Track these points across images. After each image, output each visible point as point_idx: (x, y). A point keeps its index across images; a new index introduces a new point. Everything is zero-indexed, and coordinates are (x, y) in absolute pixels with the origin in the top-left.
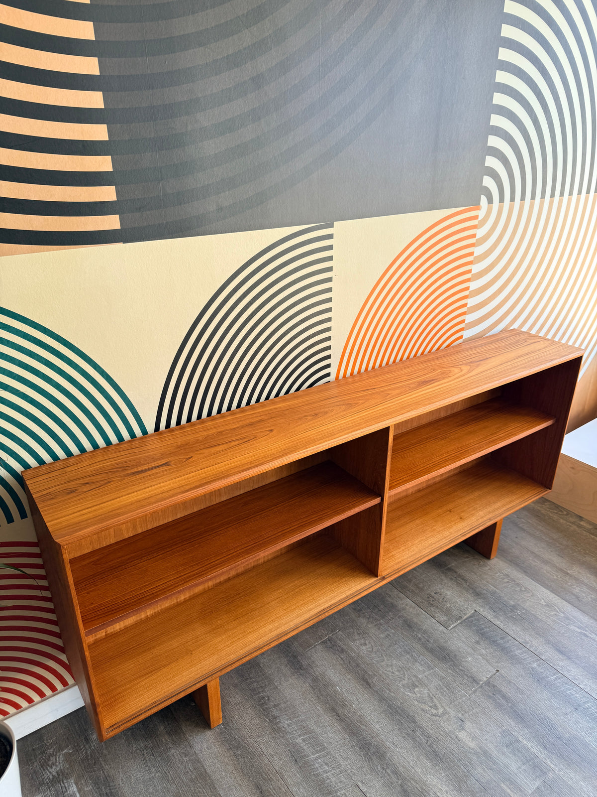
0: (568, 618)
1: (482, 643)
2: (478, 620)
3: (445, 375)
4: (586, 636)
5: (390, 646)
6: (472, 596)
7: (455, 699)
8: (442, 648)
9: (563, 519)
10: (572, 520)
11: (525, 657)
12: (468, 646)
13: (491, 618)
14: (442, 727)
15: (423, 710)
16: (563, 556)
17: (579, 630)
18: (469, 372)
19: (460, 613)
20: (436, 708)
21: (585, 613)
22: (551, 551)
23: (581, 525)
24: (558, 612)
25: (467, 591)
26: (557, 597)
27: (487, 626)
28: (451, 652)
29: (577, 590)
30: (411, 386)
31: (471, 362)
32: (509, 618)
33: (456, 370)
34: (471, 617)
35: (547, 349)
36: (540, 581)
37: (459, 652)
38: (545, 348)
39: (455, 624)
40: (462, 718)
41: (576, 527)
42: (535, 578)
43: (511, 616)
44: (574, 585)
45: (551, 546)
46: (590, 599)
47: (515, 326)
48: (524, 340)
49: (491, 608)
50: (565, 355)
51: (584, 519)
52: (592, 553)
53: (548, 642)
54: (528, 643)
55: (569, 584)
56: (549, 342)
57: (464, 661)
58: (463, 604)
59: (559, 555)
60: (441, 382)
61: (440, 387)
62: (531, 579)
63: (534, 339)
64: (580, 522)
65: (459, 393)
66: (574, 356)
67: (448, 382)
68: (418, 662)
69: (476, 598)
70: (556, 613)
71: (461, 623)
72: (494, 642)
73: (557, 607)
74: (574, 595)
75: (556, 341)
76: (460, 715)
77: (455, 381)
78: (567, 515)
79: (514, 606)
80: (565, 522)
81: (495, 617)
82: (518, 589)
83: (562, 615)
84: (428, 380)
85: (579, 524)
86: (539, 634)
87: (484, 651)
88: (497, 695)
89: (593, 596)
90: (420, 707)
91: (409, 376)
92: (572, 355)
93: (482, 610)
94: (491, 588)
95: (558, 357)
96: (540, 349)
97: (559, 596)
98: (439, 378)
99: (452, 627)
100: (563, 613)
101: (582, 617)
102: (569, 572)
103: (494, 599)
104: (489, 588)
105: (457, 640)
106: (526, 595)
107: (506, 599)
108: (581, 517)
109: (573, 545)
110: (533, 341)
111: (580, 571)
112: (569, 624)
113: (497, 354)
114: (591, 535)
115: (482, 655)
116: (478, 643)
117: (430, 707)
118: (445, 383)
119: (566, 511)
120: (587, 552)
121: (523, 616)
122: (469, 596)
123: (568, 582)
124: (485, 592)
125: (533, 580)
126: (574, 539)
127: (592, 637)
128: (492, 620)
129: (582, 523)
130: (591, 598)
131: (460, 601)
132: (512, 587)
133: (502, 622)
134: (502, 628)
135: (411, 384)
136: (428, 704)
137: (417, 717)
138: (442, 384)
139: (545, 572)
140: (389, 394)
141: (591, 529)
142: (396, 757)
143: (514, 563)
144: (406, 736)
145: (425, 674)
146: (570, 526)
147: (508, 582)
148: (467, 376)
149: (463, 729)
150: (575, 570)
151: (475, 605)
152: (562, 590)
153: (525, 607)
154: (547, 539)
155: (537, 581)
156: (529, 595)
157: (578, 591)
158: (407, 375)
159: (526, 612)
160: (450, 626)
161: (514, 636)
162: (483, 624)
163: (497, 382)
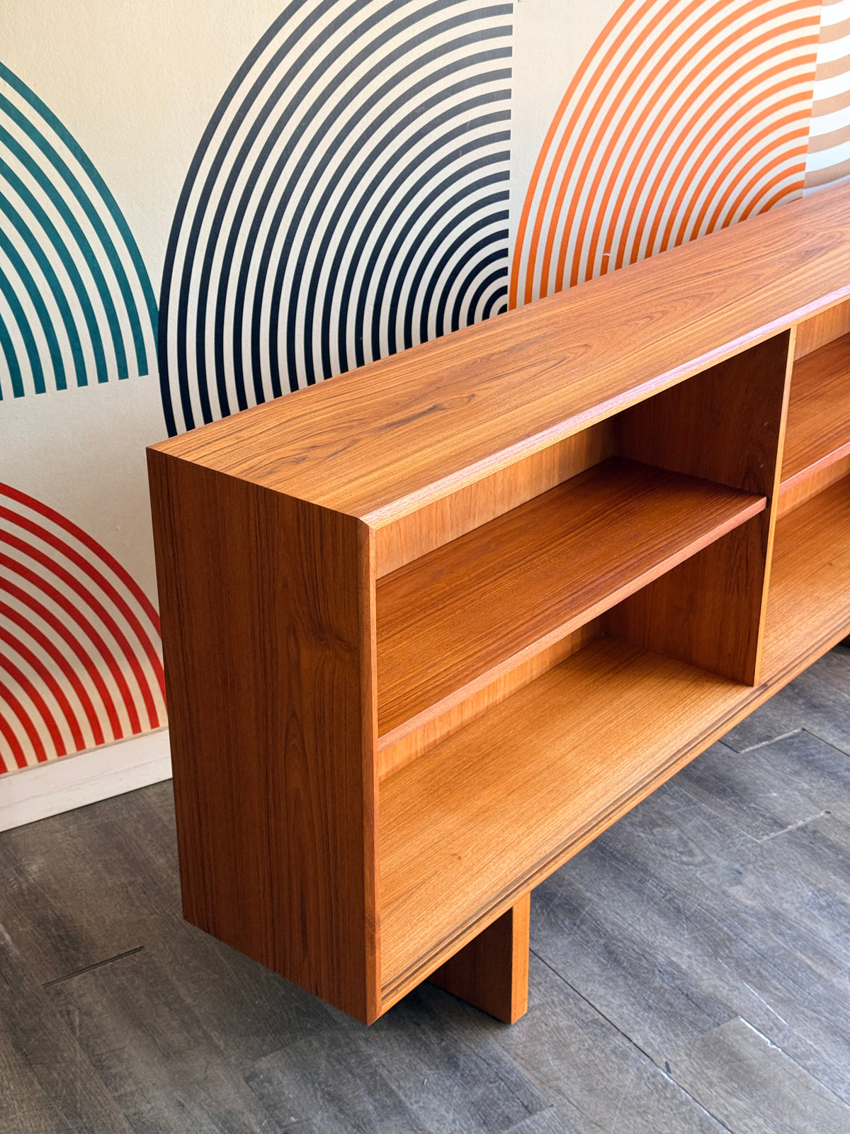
2: (805, 742)
6: (801, 709)
7: (731, 845)
8: (721, 779)
12: (776, 777)
13: (835, 740)
14: (697, 878)
15: (664, 856)
19: (769, 731)
20: (691, 853)
25: (792, 701)
27: (823, 751)
28: (738, 784)
34: (791, 738)
37: (755, 784)
39: (757, 746)
40: (741, 869)
49: (837, 727)
57: (761, 797)
58: (779, 718)
68: (669, 794)
69: (808, 711)
71: (769, 745)
72: (832, 773)
76: (737, 866)
81: (843, 739)
87: (806, 786)
88: (817, 845)
90: (660, 852)
93: (817, 728)
94: (844, 697)
99: (747, 750)
104: (841, 698)
105: (754, 767)
115: (801, 791)
116: (796, 773)
117: (680, 853)
122: (794, 708)
124: (831, 703)
128: (835, 744)
131: (775, 715)
136: (676, 849)
137: (651, 864)
142: (601, 912)
144: (625, 887)
145: (679, 810)
149: (739, 883)
151: (803, 722)
160: (743, 749)
162: (814, 748)
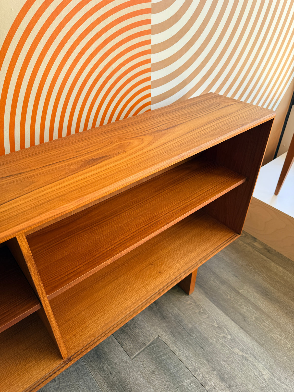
0: (234, 340)
1: (157, 373)
2: (159, 346)
3: (122, 148)
4: (247, 360)
5: (76, 381)
6: (158, 320)
8: (121, 381)
9: (241, 240)
10: (248, 241)
11: (192, 388)
12: (145, 377)
13: (171, 343)
16: (237, 276)
17: (241, 353)
18: (150, 143)
19: (145, 339)
21: (249, 334)
22: (229, 271)
23: (255, 246)
24: (227, 335)
25: (156, 315)
26: (227, 318)
27: (166, 353)
28: (128, 385)
29: (244, 309)
30: (71, 167)
31: (157, 131)
32: (185, 343)
33: (136, 142)
34: (153, 343)
35: (239, 112)
36: (216, 302)
37: (136, 384)
38: (237, 111)
39: (139, 352)
41: (250, 247)
42: (212, 298)
43: (187, 341)
44: (242, 305)
45: (229, 266)
46: (254, 319)
47: (213, 90)
48: (218, 103)
49: (172, 333)
50: (257, 119)
51: (257, 240)
52: (260, 272)
53: (214, 369)
54: (196, 371)
55: (239, 303)
56: (242, 105)
58: (150, 329)
59: (234, 275)
60: (111, 160)
61: (108, 167)
62: (210, 300)
63: (228, 102)
64: (254, 242)
65: (126, 177)
66: (266, 119)
67: (119, 160)
69: (161, 322)
70: (224, 335)
71: (143, 351)
72: (167, 372)
73: (226, 329)
74: (241, 314)
75: (248, 104)
77: (130, 157)
78: (245, 236)
79: (191, 330)
80: (242, 243)
81: (174, 342)
82: (197, 311)
83: (229, 337)
84: (97, 157)
85: (253, 245)
86: (207, 360)
87: (157, 383)
89: (256, 315)
91: (78, 152)
92: (264, 118)
93: (164, 334)
95: (250, 121)
96: (232, 113)
97: (229, 317)
98: (112, 154)
99: (135, 355)
100: (231, 335)
101: (245, 338)
102: (240, 291)
103: (176, 323)
105: (136, 370)
106: (203, 317)
107: (186, 322)
108: (255, 238)
109: (246, 265)
110: (226, 104)
111: (249, 290)
112: (234, 347)
113: (188, 120)
114: (261, 255)
116: (153, 373)
118: (116, 161)
119: (245, 233)
120: (257, 271)
121: (197, 340)
122: (156, 320)
123: (239, 302)
125: (211, 301)
126: (248, 259)
127: (251, 360)
128: (170, 346)
129: (255, 244)
130: (255, 317)
131: (148, 326)
132: (193, 309)
133: (178, 348)
134: (177, 354)
135: (71, 165)
138: (112, 162)
139: (221, 292)
140: (33, 182)
141: (262, 249)
143: (198, 284)
146: (246, 247)
147: (191, 304)
148: (144, 150)
150: (245, 289)
151: (159, 330)
152: (233, 310)
153: (200, 330)
154: (227, 260)
155: (214, 301)
156: (205, 316)
157: (245, 311)
158: (75, 151)
159: (200, 335)
160: (133, 355)
161: (186, 363)
162: (162, 351)
163: (177, 157)
